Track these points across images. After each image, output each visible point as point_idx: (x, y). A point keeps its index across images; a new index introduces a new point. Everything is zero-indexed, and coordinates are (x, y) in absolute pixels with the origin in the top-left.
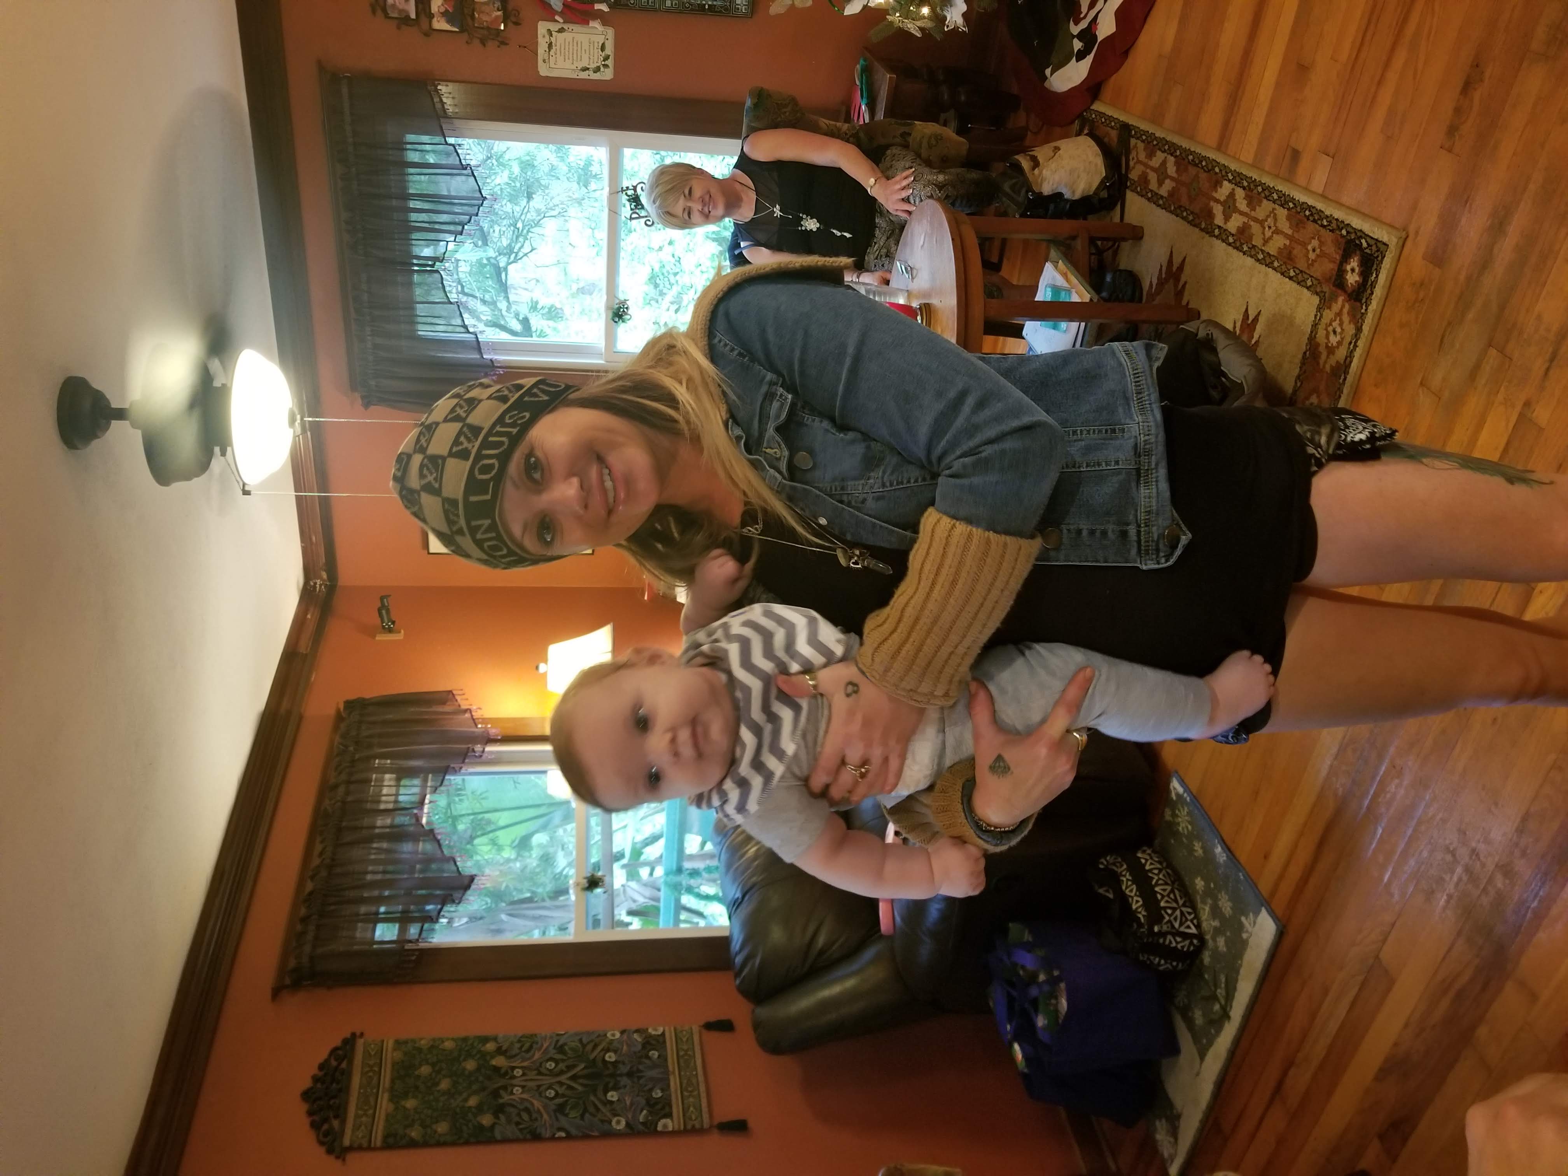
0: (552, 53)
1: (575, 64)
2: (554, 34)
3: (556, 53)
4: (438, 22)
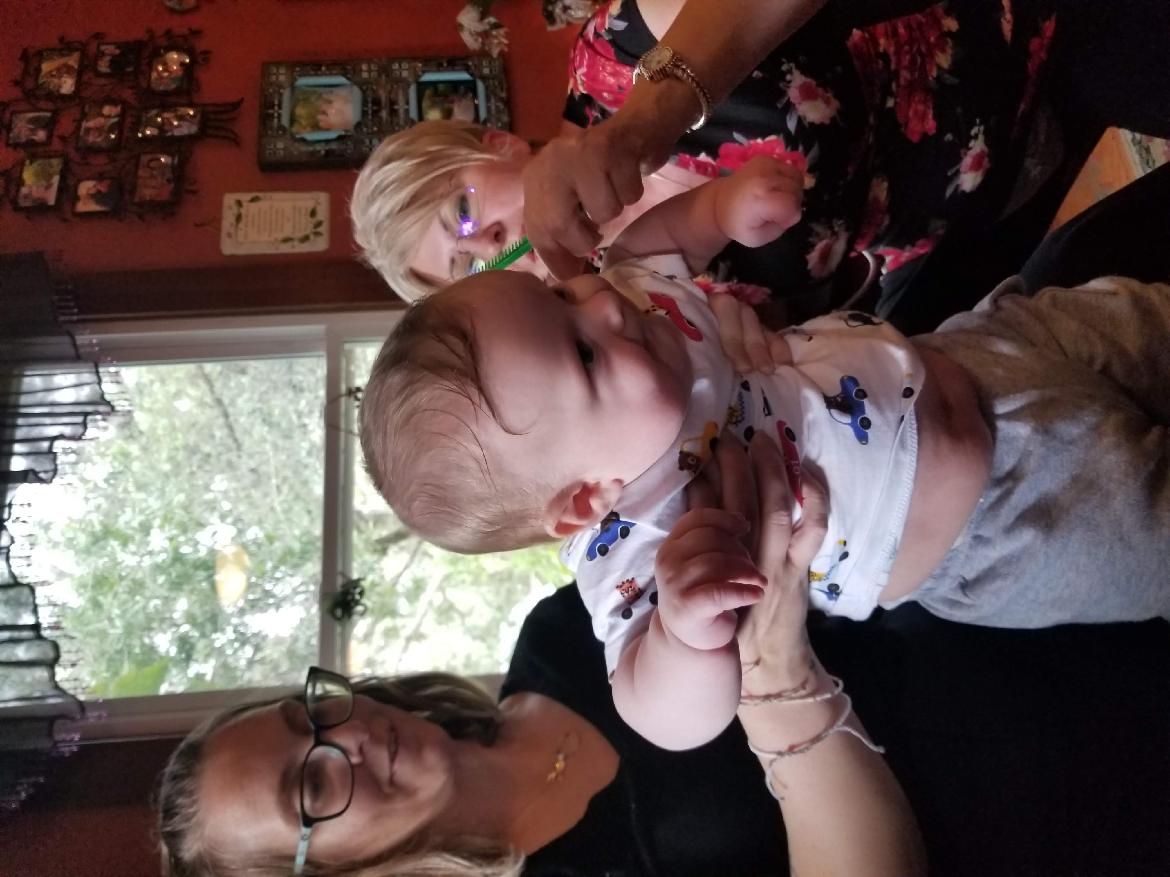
0: (241, 225)
1: (274, 235)
2: (245, 204)
3: (246, 226)
4: (85, 204)
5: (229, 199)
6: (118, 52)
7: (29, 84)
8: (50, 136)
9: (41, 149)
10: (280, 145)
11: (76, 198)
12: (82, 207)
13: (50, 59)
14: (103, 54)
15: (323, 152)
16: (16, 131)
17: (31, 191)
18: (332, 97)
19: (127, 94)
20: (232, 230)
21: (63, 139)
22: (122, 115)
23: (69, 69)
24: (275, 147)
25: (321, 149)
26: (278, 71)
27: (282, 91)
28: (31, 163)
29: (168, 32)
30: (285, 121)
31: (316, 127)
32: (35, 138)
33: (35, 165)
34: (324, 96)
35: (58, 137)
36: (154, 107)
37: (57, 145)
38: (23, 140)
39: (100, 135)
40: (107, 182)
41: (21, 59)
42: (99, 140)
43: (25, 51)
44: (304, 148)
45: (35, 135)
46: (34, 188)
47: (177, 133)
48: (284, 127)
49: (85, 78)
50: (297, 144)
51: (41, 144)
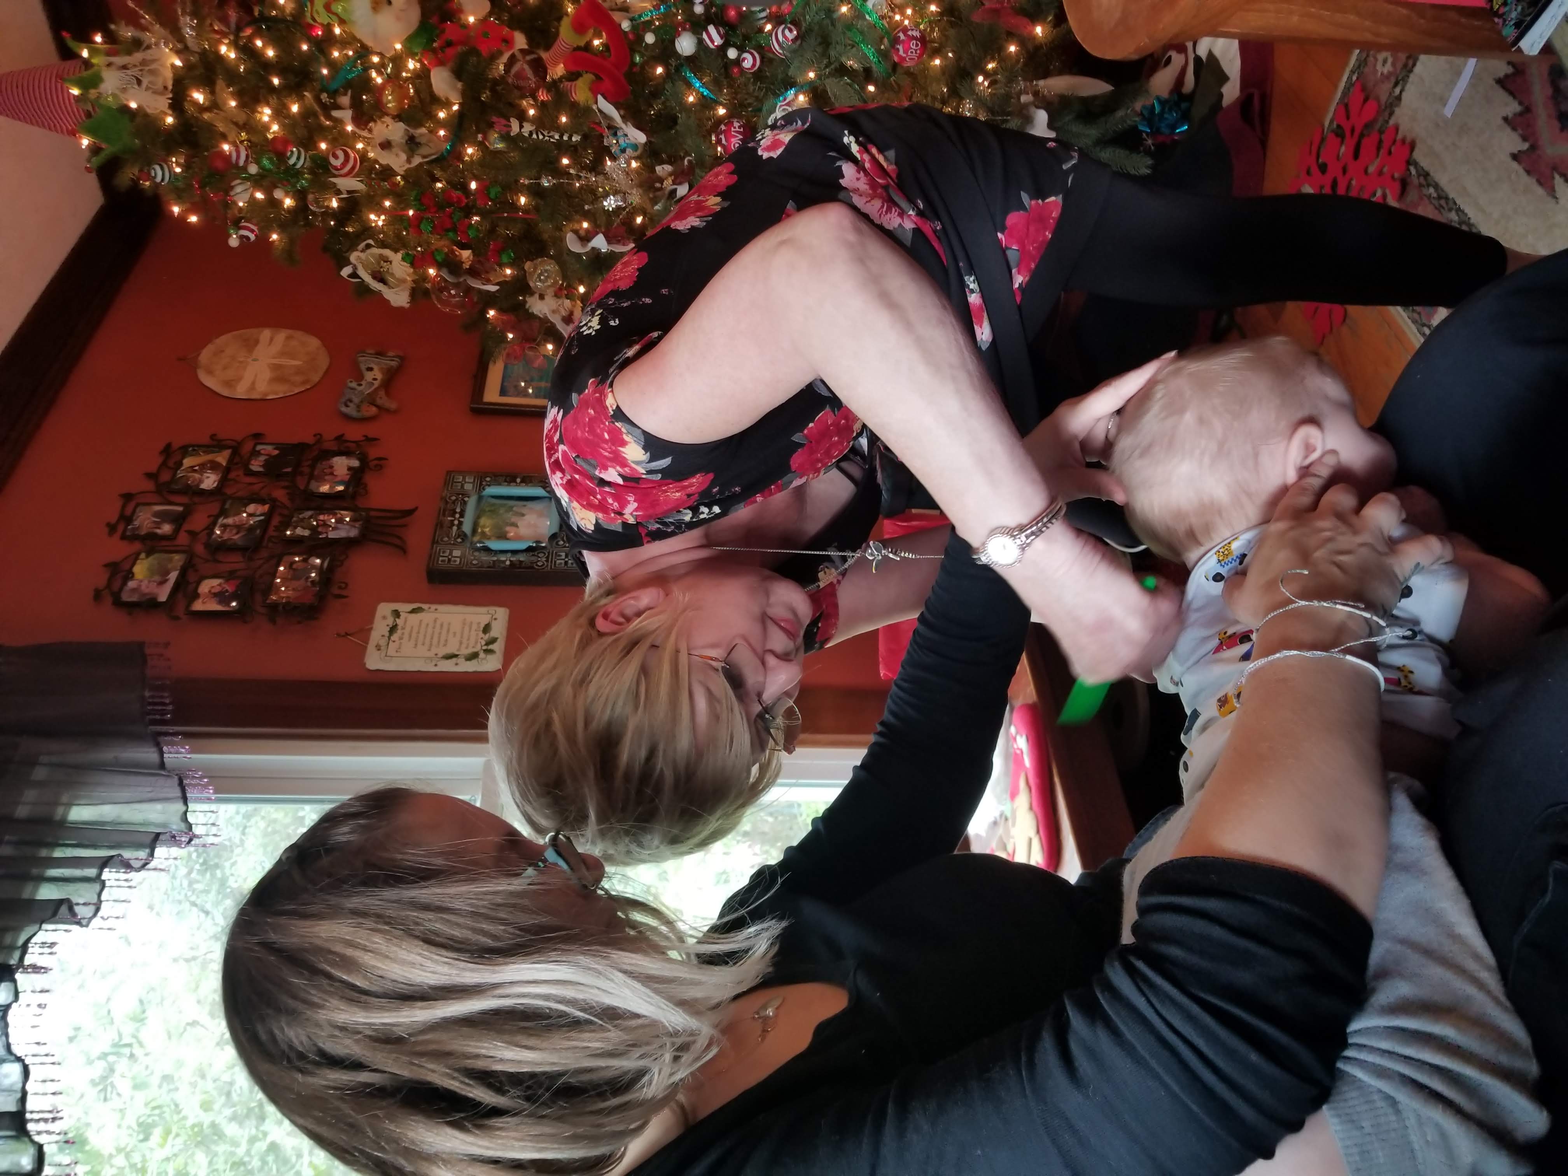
0: (395, 637)
1: (434, 650)
2: (403, 615)
3: (401, 638)
4: (204, 603)
5: (384, 609)
6: (276, 452)
7: (165, 477)
8: (176, 531)
9: (162, 543)
10: (457, 553)
11: (196, 596)
12: (198, 606)
13: (195, 453)
14: (259, 453)
15: (508, 563)
16: (137, 523)
17: (140, 586)
18: (524, 511)
19: (280, 494)
20: (383, 642)
21: (192, 534)
22: (269, 516)
23: (214, 466)
24: (451, 554)
25: (506, 559)
26: (464, 478)
27: (466, 499)
28: (147, 556)
29: (339, 438)
30: (467, 528)
31: (503, 537)
32: (158, 531)
33: (150, 559)
34: (514, 509)
35: (187, 531)
36: (308, 509)
37: (183, 539)
38: (143, 533)
39: (237, 533)
40: (237, 582)
41: (161, 453)
42: (236, 537)
43: (169, 446)
44: (485, 558)
45: (159, 528)
46: (146, 582)
47: (332, 535)
48: (465, 535)
49: (232, 475)
50: (476, 554)
51: (164, 537)
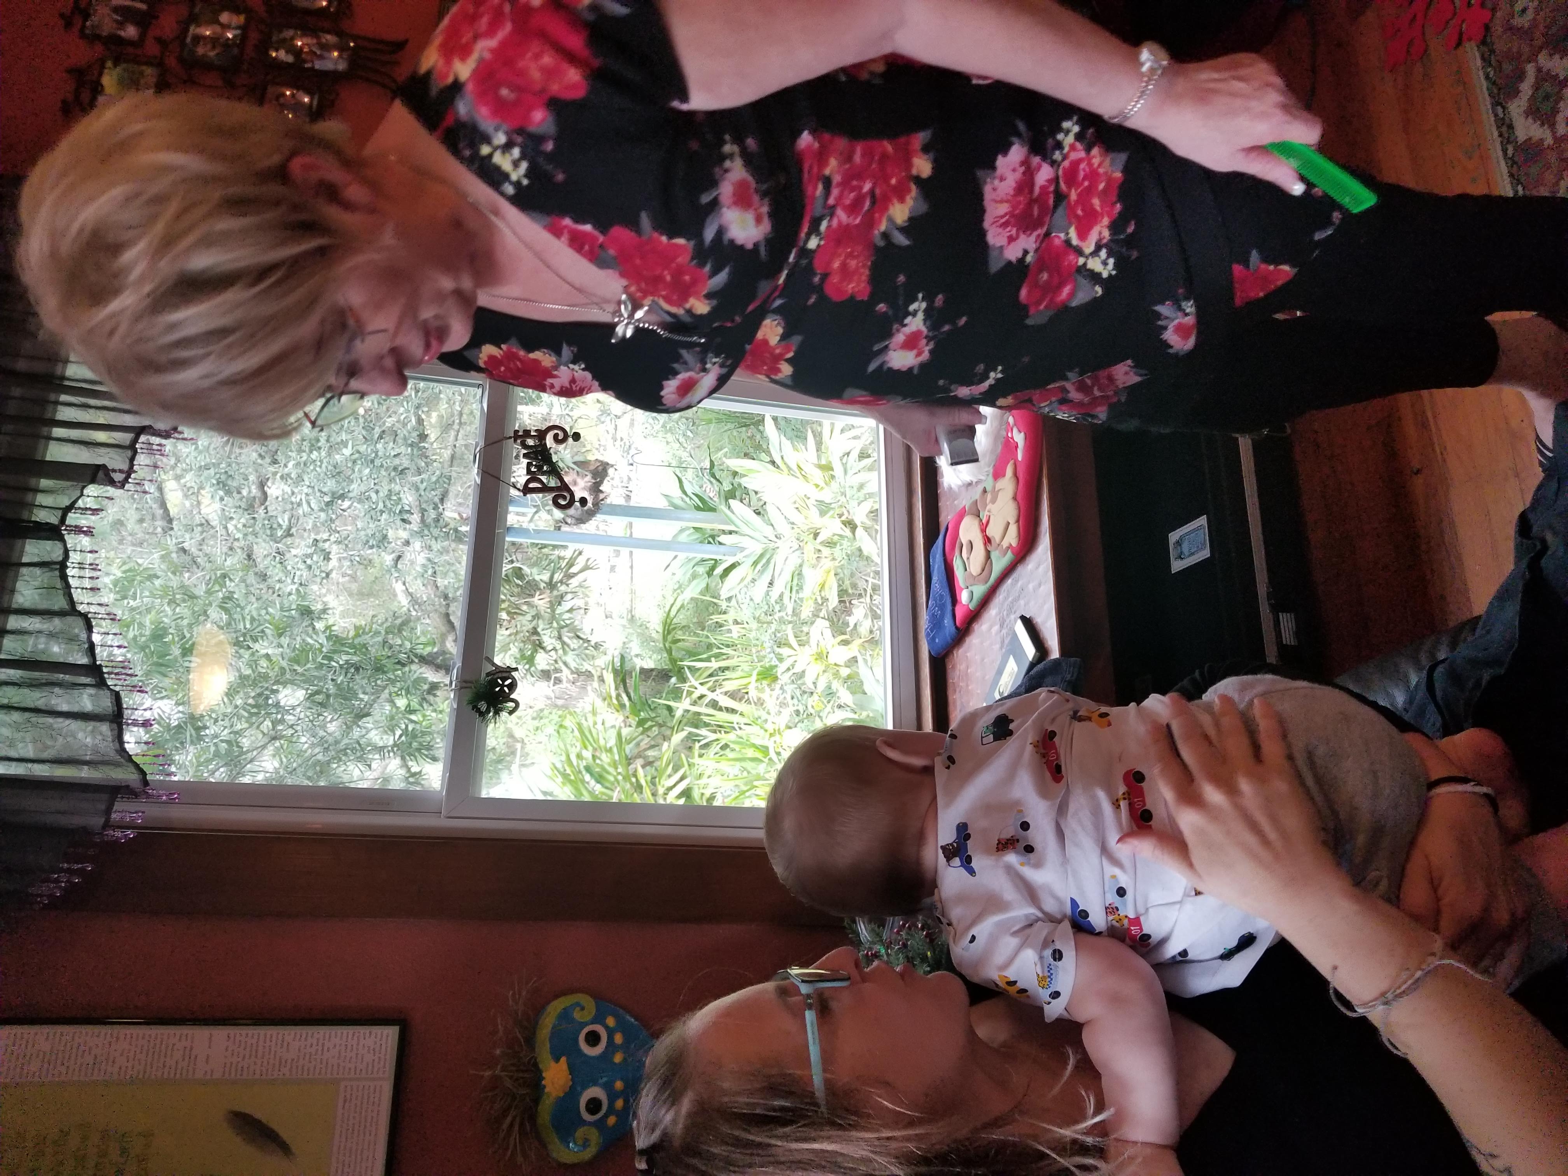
8: (143, 35)
9: (130, 50)
16: (95, 19)
21: (159, 40)
22: (246, 28)
28: (115, 65)
32: (122, 33)
33: (119, 69)
35: (155, 38)
37: (152, 48)
39: (213, 49)
42: (211, 54)
45: (122, 29)
47: (319, 65)
51: (130, 43)
